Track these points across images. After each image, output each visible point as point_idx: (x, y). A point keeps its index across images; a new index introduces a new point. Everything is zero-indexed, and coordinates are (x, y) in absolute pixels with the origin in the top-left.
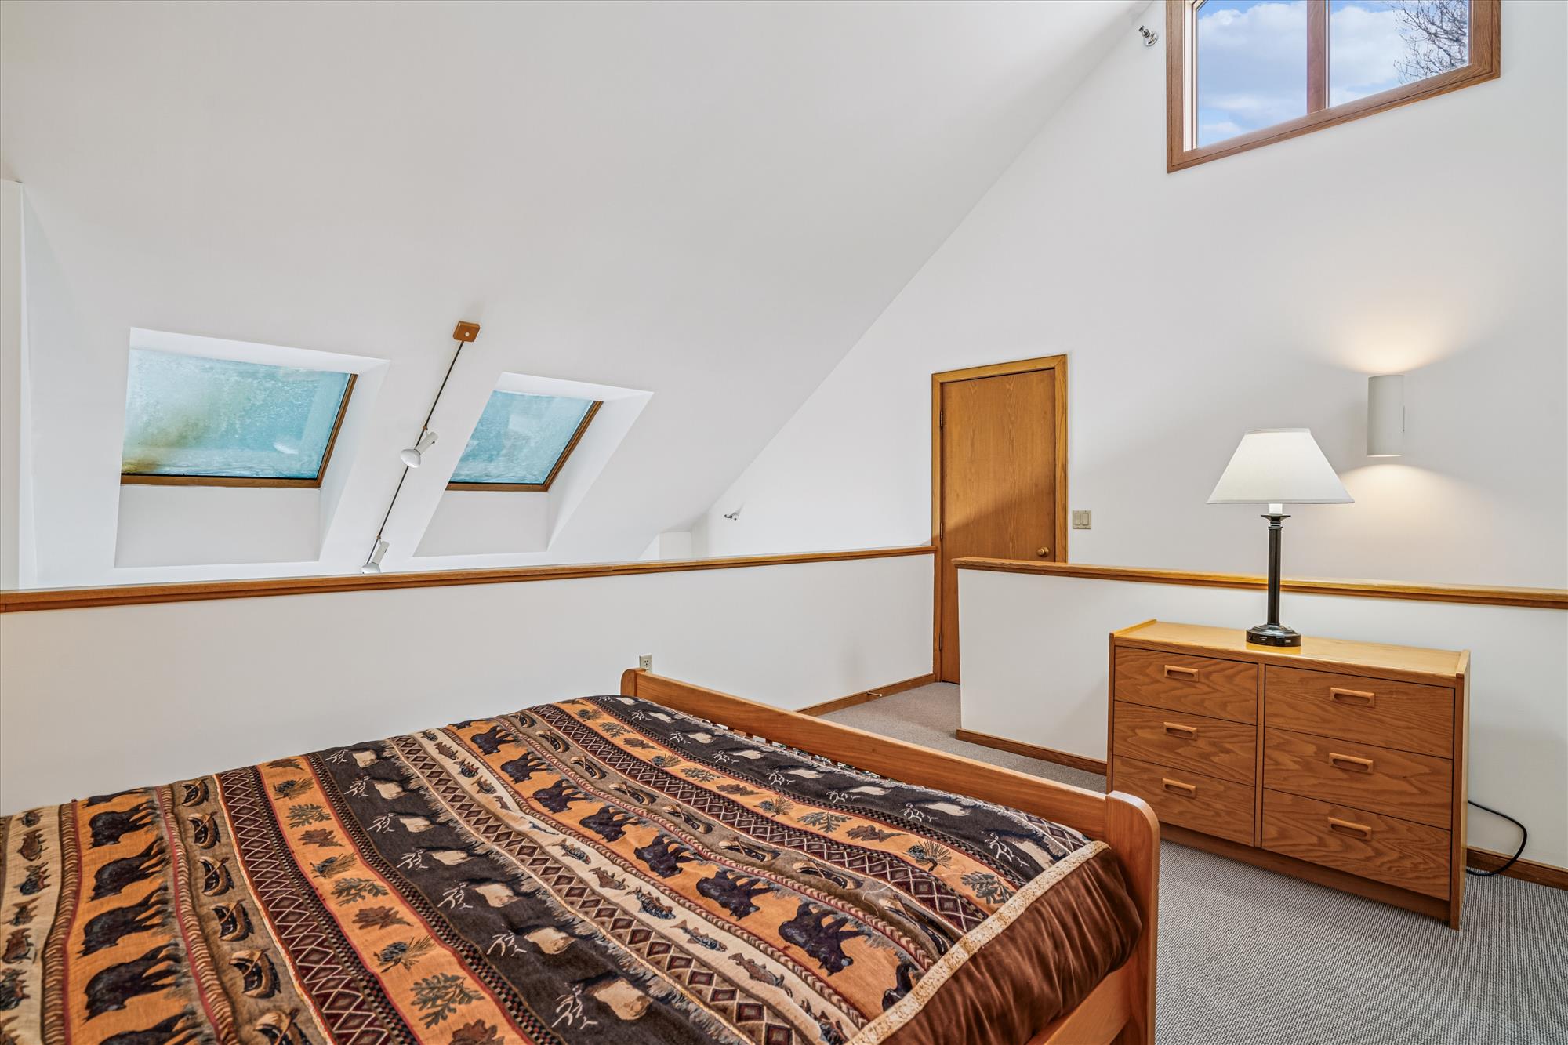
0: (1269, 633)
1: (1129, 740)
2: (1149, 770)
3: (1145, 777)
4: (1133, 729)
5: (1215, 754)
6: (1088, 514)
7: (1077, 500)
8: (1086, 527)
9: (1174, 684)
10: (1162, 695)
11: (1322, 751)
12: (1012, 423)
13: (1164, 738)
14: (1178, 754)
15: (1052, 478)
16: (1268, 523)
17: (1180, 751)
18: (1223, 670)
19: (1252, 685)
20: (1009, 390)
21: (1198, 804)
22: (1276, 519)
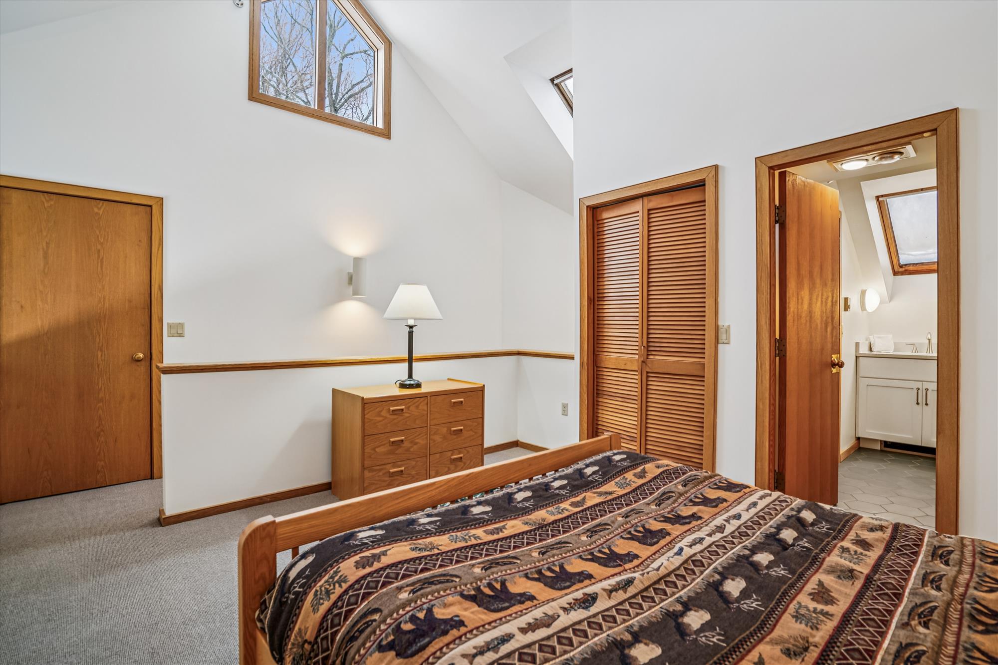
0: (408, 382)
1: (373, 456)
2: (382, 469)
3: (381, 474)
4: (374, 449)
5: (412, 447)
6: (181, 325)
7: (170, 314)
8: (181, 335)
9: (395, 417)
10: (389, 425)
11: (449, 429)
12: (102, 244)
13: (390, 448)
14: (396, 454)
15: (147, 296)
16: (408, 329)
17: (397, 452)
18: (415, 403)
19: (425, 408)
20: (97, 213)
21: (405, 476)
22: (411, 327)
